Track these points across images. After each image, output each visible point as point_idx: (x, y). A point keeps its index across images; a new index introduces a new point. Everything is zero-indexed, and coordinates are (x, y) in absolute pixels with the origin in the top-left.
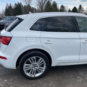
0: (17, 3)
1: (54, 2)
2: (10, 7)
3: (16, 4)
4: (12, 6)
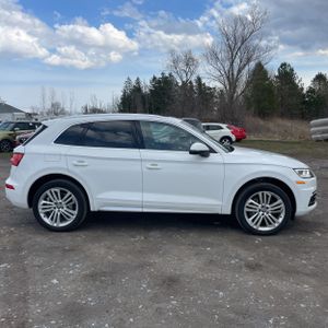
0: (159, 76)
1: (284, 65)
2: (138, 89)
3: (155, 78)
4: (142, 84)
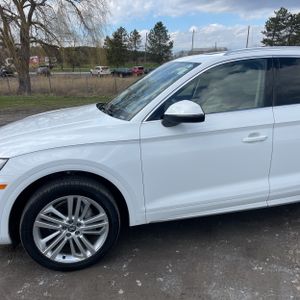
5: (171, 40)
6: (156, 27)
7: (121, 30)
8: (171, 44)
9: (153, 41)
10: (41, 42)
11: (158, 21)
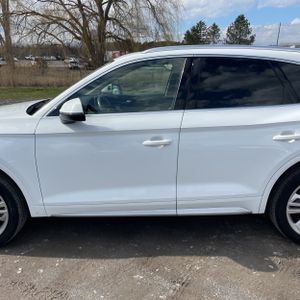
5: (252, 34)
6: (237, 21)
7: (201, 24)
8: (253, 38)
9: (233, 35)
10: (115, 37)
11: (240, 14)
